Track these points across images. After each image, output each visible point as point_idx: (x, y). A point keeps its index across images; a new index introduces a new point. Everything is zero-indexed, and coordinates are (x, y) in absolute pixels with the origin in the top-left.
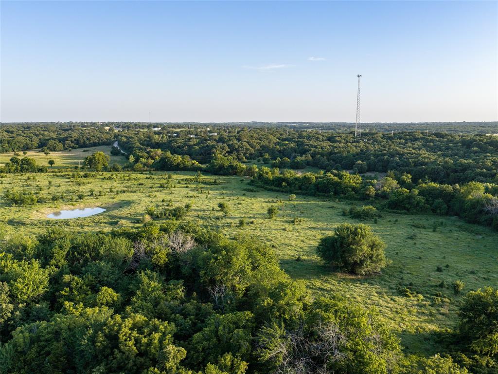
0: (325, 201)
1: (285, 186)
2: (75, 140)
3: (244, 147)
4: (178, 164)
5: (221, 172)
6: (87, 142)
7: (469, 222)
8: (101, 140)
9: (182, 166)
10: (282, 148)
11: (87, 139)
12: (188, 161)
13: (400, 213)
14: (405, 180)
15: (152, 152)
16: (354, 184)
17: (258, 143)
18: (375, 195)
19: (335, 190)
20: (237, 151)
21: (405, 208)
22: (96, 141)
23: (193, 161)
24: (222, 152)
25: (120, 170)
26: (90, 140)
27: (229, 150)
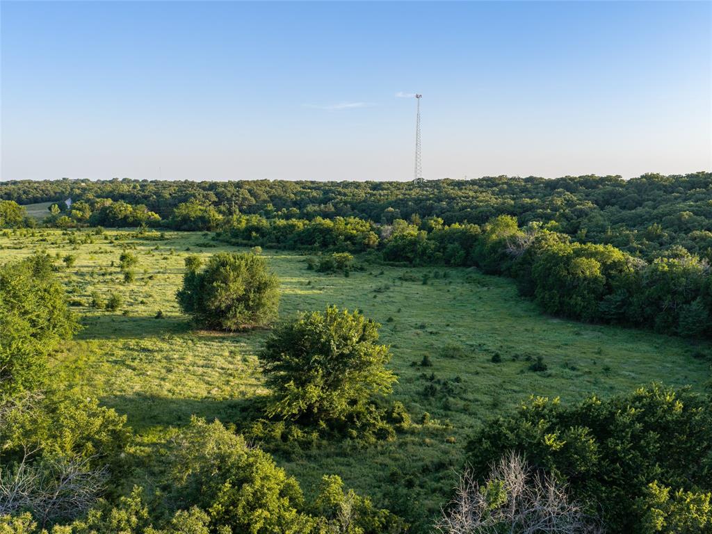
0: (302, 255)
1: (256, 238)
2: (6, 194)
3: (241, 196)
4: (126, 217)
5: (185, 226)
6: (24, 197)
7: (487, 273)
8: (46, 195)
9: (131, 219)
10: (299, 198)
11: (25, 192)
12: (144, 212)
13: (397, 266)
14: (433, 226)
15: (97, 203)
16: (355, 232)
17: (267, 192)
18: (377, 246)
19: (324, 241)
20: (229, 200)
21: (407, 259)
22: (39, 195)
23: (150, 213)
24: (204, 202)
25: (34, 226)
26: (27, 195)
27: (216, 200)
